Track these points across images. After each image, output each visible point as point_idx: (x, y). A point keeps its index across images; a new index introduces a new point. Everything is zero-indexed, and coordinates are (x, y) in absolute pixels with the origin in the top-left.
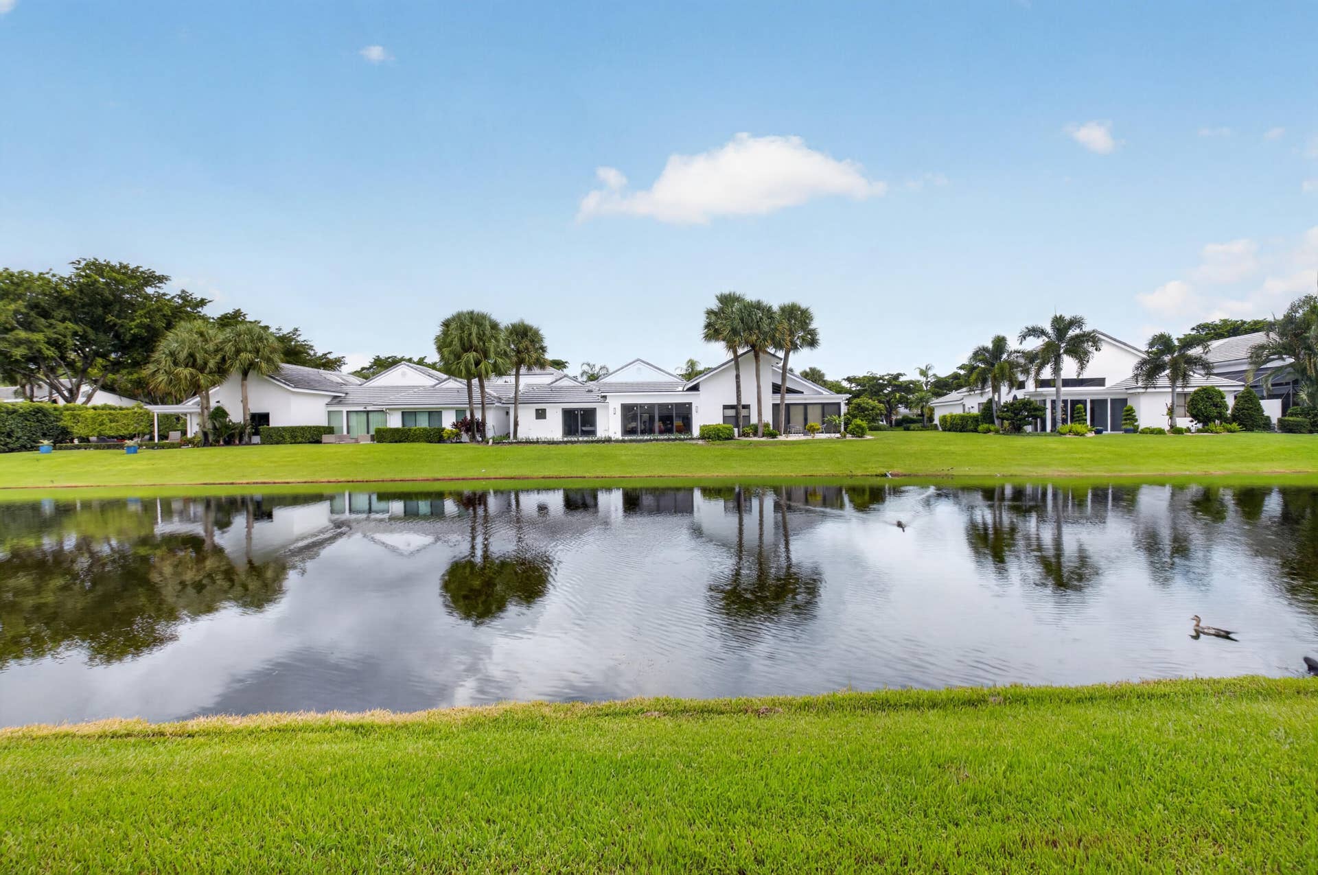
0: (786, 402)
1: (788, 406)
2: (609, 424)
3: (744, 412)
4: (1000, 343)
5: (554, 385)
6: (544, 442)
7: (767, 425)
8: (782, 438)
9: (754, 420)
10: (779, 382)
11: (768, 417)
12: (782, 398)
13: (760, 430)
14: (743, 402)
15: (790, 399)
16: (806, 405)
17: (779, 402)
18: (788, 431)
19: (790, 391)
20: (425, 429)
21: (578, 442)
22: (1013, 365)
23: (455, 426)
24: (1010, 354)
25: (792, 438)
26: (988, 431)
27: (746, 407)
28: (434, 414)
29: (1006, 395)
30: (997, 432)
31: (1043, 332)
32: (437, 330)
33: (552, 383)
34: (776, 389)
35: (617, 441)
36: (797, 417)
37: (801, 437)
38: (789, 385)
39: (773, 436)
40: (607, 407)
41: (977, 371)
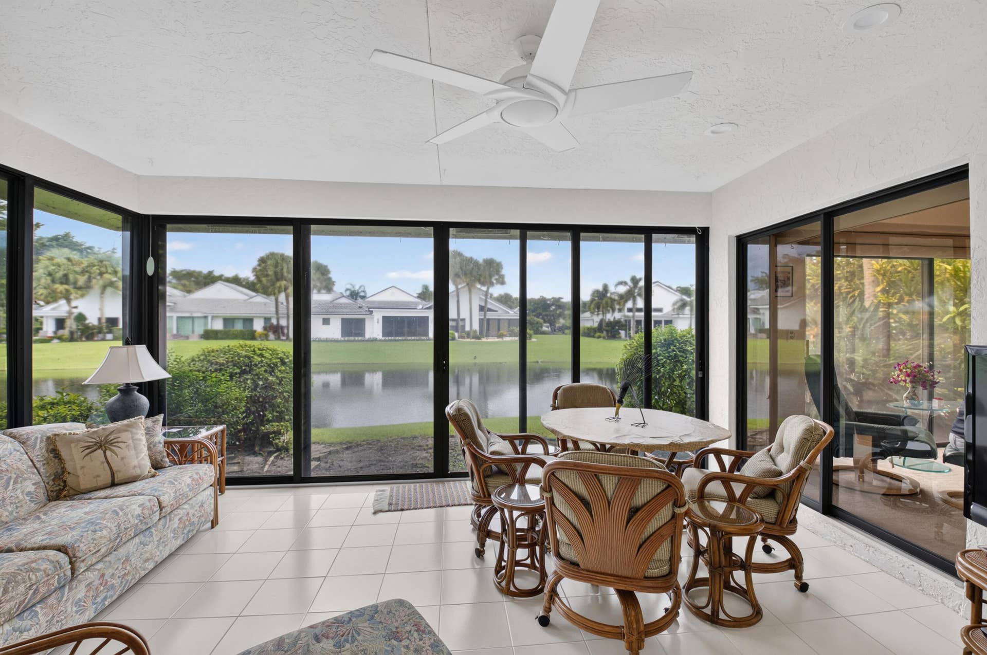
0: (487, 317)
1: (488, 320)
2: (374, 329)
3: (461, 323)
4: (606, 288)
5: (335, 302)
6: (331, 341)
7: (475, 331)
8: (484, 340)
9: (467, 328)
10: (483, 304)
11: (476, 326)
12: (485, 315)
13: (472, 334)
14: (461, 317)
15: (490, 315)
16: (499, 320)
17: (483, 317)
18: (488, 336)
19: (490, 310)
20: (241, 331)
21: (354, 341)
22: (613, 300)
23: (265, 328)
24: (611, 294)
25: (491, 340)
26: (599, 337)
27: (463, 320)
28: (249, 321)
29: (609, 317)
30: (604, 338)
31: (625, 283)
32: (255, 263)
33: (334, 301)
34: (482, 309)
35: (381, 340)
36: (493, 326)
37: (496, 340)
38: (489, 306)
39: (479, 338)
40: (373, 318)
41: (594, 302)
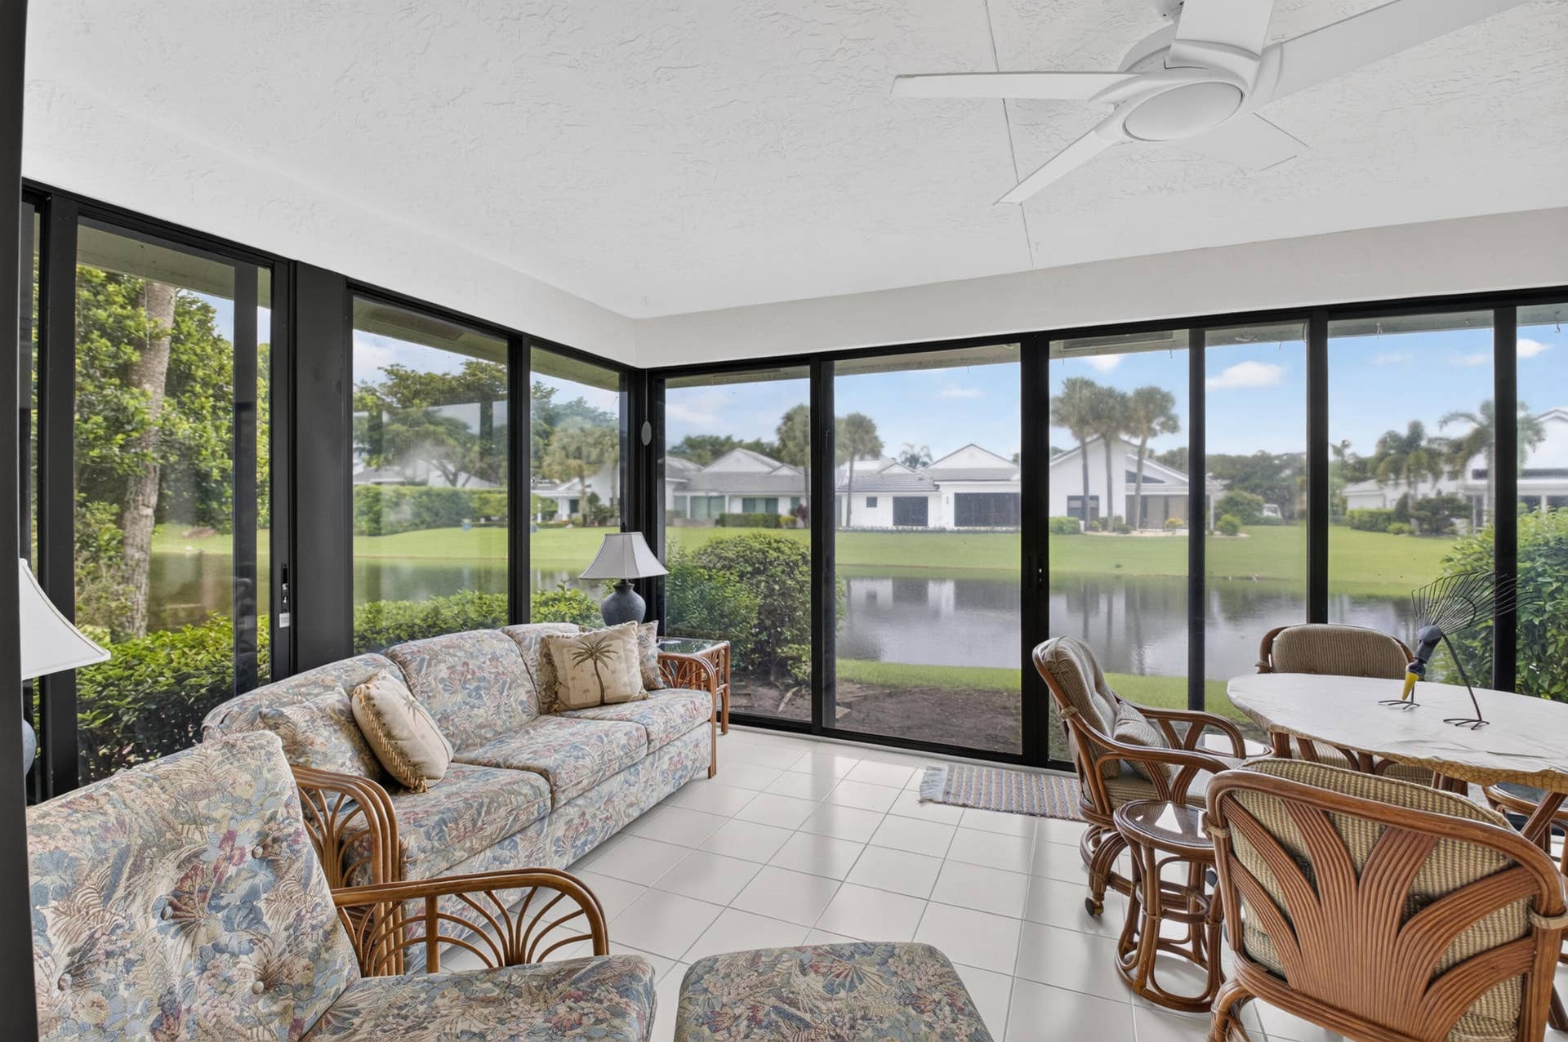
0: (1143, 493)
1: (1145, 498)
2: (942, 514)
3: (1091, 504)
4: (1416, 431)
5: (884, 472)
6: (878, 531)
7: (1119, 519)
8: (1136, 533)
9: (1103, 513)
10: (1134, 469)
11: (1120, 509)
12: (1138, 489)
13: (1111, 524)
14: (1092, 492)
15: (1148, 490)
16: (1167, 498)
17: (1133, 493)
18: (1144, 525)
19: (1147, 480)
20: (763, 515)
21: (912, 531)
22: (1433, 455)
23: (792, 512)
24: (1430, 441)
25: (1149, 533)
26: (1399, 532)
27: (1096, 498)
28: (772, 502)
29: (1426, 489)
30: (1411, 533)
31: (1469, 417)
32: (779, 422)
33: (883, 470)
34: (1131, 477)
35: (952, 532)
36: (1156, 510)
37: (1161, 534)
38: (1146, 473)
39: (1125, 530)
40: (940, 497)
41: (1388, 459)
